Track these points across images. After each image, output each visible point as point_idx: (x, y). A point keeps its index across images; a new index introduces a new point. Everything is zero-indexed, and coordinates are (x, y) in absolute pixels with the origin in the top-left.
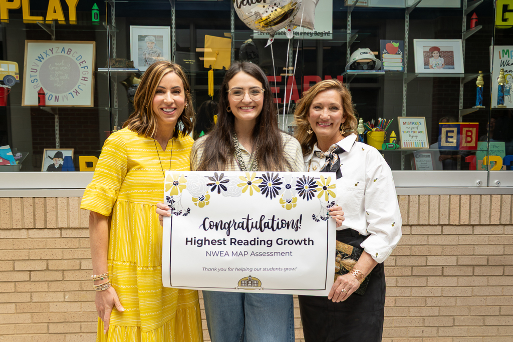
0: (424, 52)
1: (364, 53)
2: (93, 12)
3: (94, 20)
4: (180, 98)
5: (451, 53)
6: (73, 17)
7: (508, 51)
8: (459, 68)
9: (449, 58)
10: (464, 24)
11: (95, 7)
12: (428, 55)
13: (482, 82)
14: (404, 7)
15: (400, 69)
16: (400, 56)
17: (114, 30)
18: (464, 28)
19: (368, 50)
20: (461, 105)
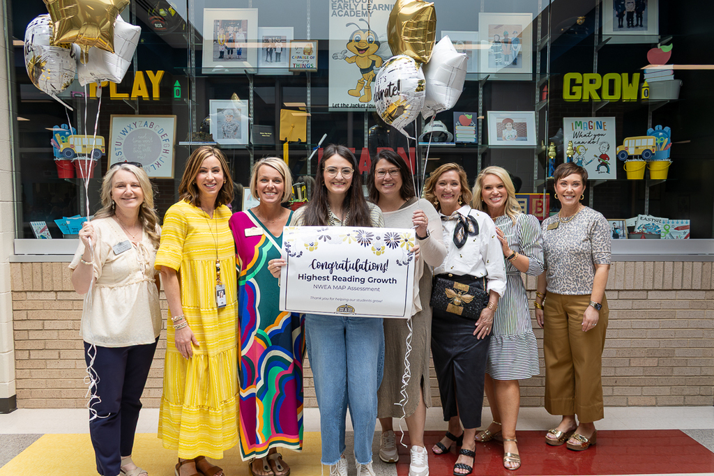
0: (498, 124)
1: (435, 126)
2: (175, 89)
3: (176, 96)
4: (220, 176)
5: (524, 125)
6: (156, 95)
7: (580, 122)
8: (531, 140)
9: (522, 130)
10: (537, 96)
11: (177, 84)
12: (501, 127)
13: (554, 154)
14: (477, 80)
15: (473, 140)
16: (473, 128)
17: (195, 104)
18: (537, 100)
19: (440, 123)
20: (536, 176)
